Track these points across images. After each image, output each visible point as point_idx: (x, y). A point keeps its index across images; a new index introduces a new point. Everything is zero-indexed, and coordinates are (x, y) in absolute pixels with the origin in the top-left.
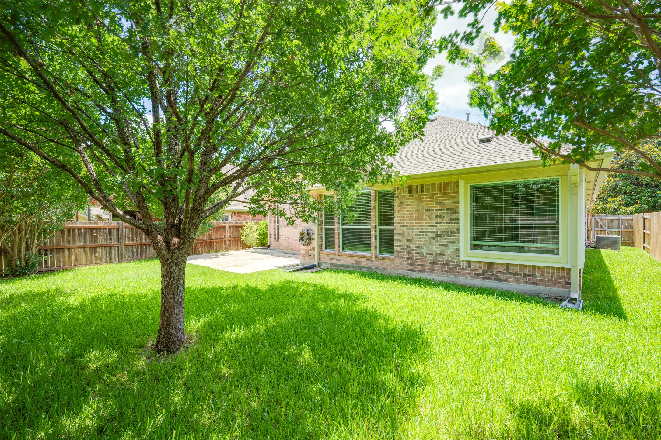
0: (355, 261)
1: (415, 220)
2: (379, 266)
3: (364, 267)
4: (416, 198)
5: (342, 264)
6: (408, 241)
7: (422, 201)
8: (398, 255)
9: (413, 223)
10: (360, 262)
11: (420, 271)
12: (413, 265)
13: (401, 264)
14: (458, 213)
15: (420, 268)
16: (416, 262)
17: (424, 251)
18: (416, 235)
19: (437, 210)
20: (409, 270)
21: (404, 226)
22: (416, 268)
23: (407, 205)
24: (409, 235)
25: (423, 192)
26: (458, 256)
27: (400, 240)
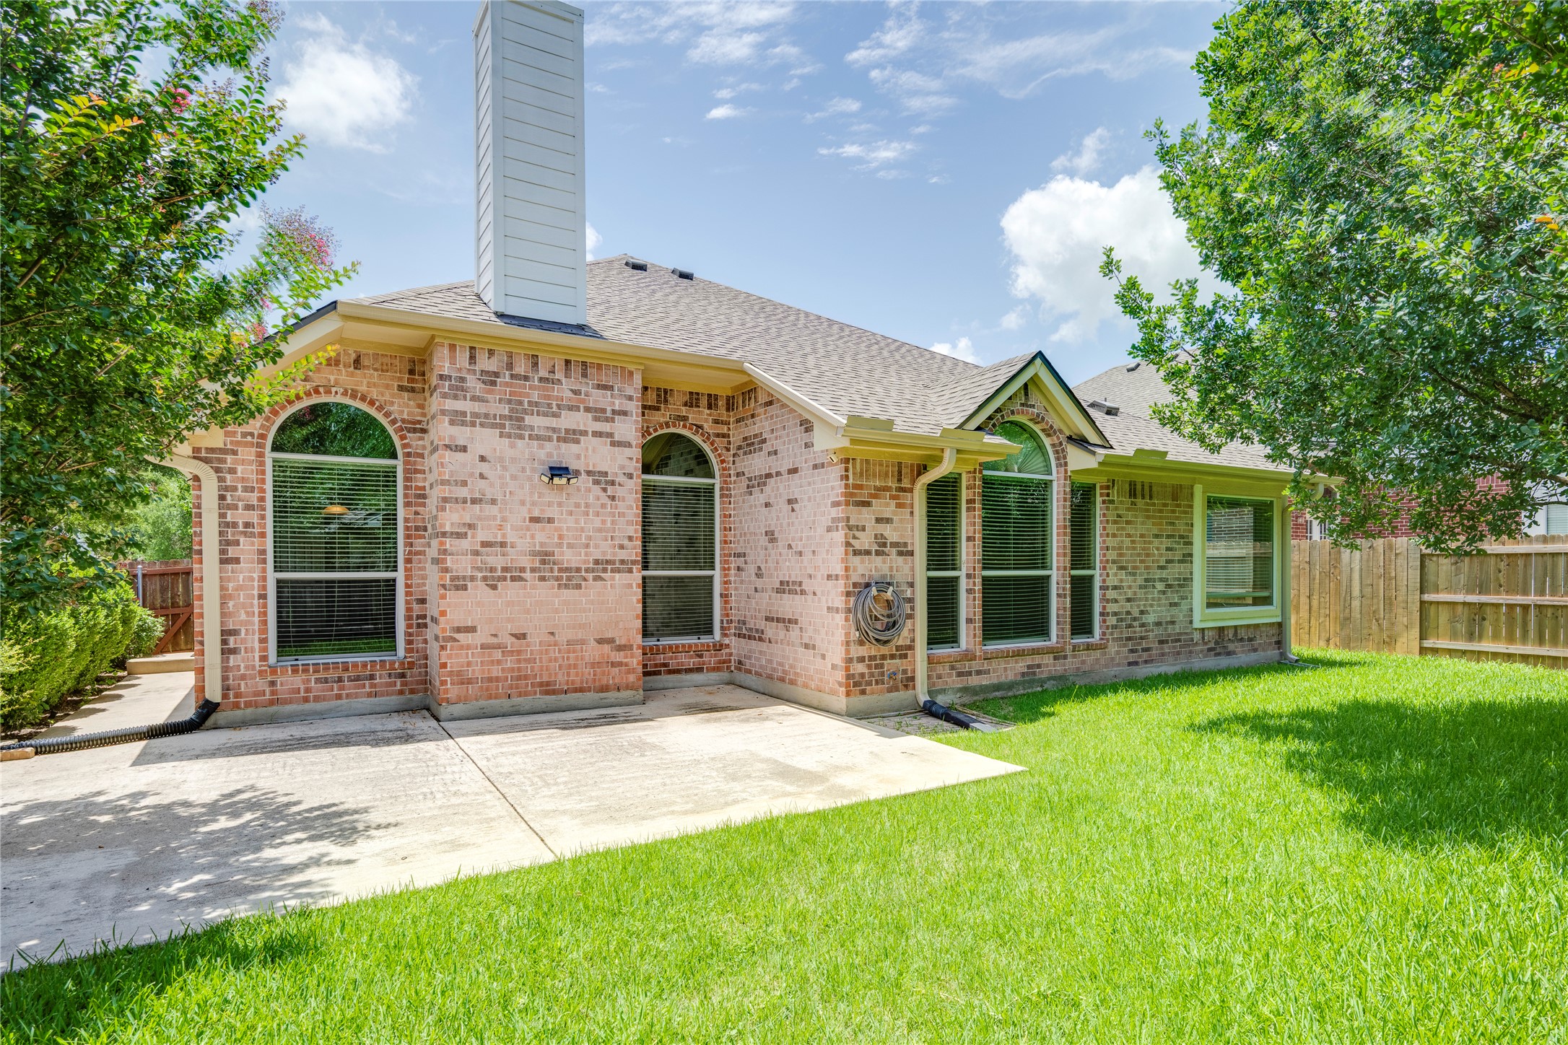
0: (1029, 667)
1: (1139, 555)
2: (1078, 669)
3: (1049, 679)
4: (1141, 510)
5: (995, 681)
6: (1129, 600)
7: (1148, 517)
8: (1112, 634)
9: (1135, 561)
10: (1039, 666)
11: (1146, 662)
12: (1136, 651)
13: (1118, 653)
14: (1191, 544)
15: (1145, 656)
16: (1140, 644)
17: (1150, 618)
18: (1140, 587)
19: (1168, 537)
20: (1130, 664)
21: (1122, 568)
22: (1140, 657)
23: (1128, 522)
24: (1130, 587)
25: (1151, 498)
26: (1191, 622)
27: (1116, 601)
